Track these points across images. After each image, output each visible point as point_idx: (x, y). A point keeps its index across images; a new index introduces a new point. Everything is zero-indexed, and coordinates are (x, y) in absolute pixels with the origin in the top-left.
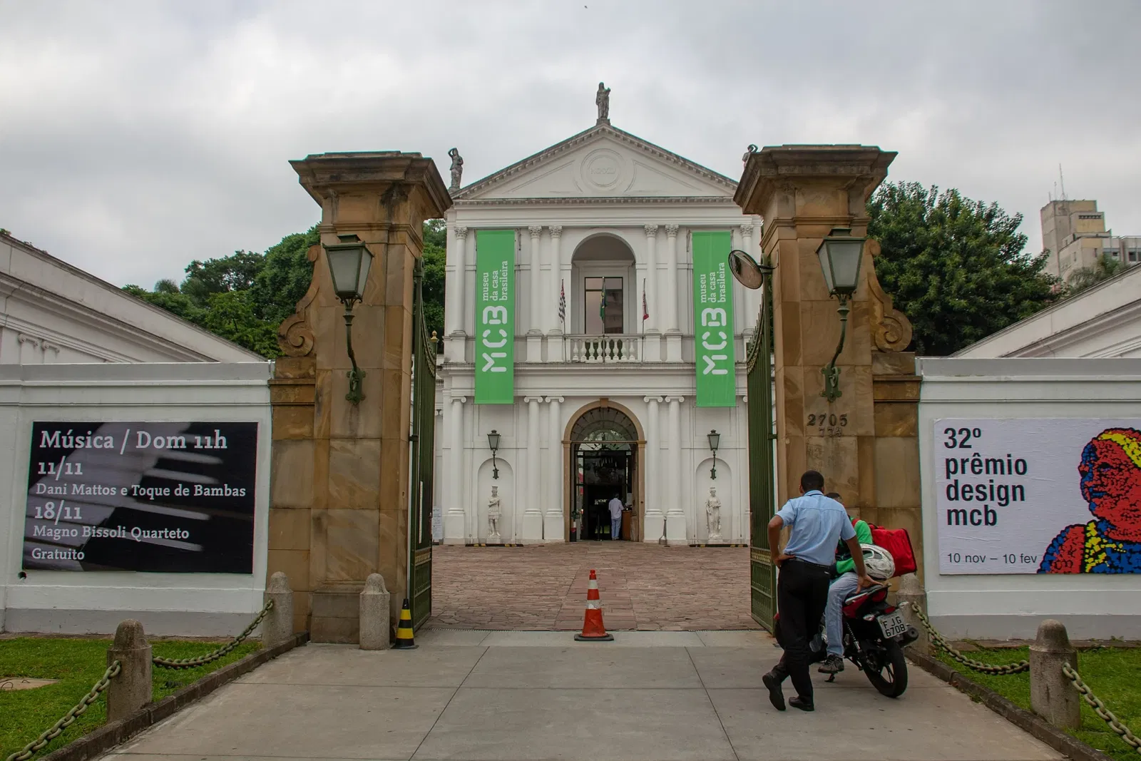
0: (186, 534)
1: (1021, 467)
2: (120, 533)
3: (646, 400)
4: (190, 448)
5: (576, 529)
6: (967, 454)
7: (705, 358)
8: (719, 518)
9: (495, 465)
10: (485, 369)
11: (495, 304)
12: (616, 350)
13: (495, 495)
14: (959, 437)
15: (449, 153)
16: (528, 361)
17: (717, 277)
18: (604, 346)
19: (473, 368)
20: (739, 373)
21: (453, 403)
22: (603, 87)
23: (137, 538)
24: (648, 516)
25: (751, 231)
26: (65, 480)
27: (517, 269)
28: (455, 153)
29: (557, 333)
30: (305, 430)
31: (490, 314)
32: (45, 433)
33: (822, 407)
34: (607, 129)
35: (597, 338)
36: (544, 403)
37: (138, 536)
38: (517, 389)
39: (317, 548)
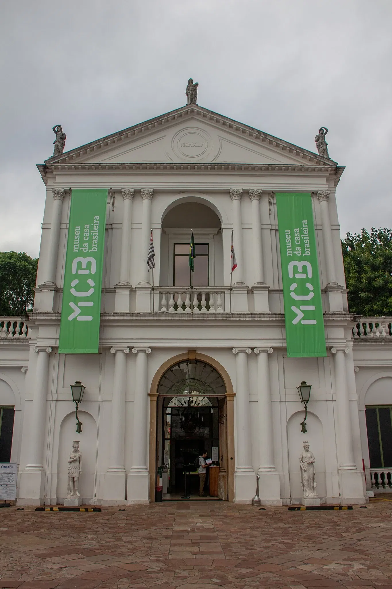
3: (235, 351)
5: (162, 487)
7: (294, 308)
8: (314, 474)
9: (77, 419)
10: (71, 318)
11: (85, 255)
12: (204, 302)
13: (76, 450)
15: (54, 129)
16: (116, 311)
17: (301, 232)
18: (192, 298)
19: (59, 318)
20: (328, 324)
22: (192, 82)
24: (238, 473)
25: (328, 196)
28: (59, 129)
31: (79, 264)
34: (196, 109)
35: (185, 290)
36: (130, 355)
38: (103, 339)
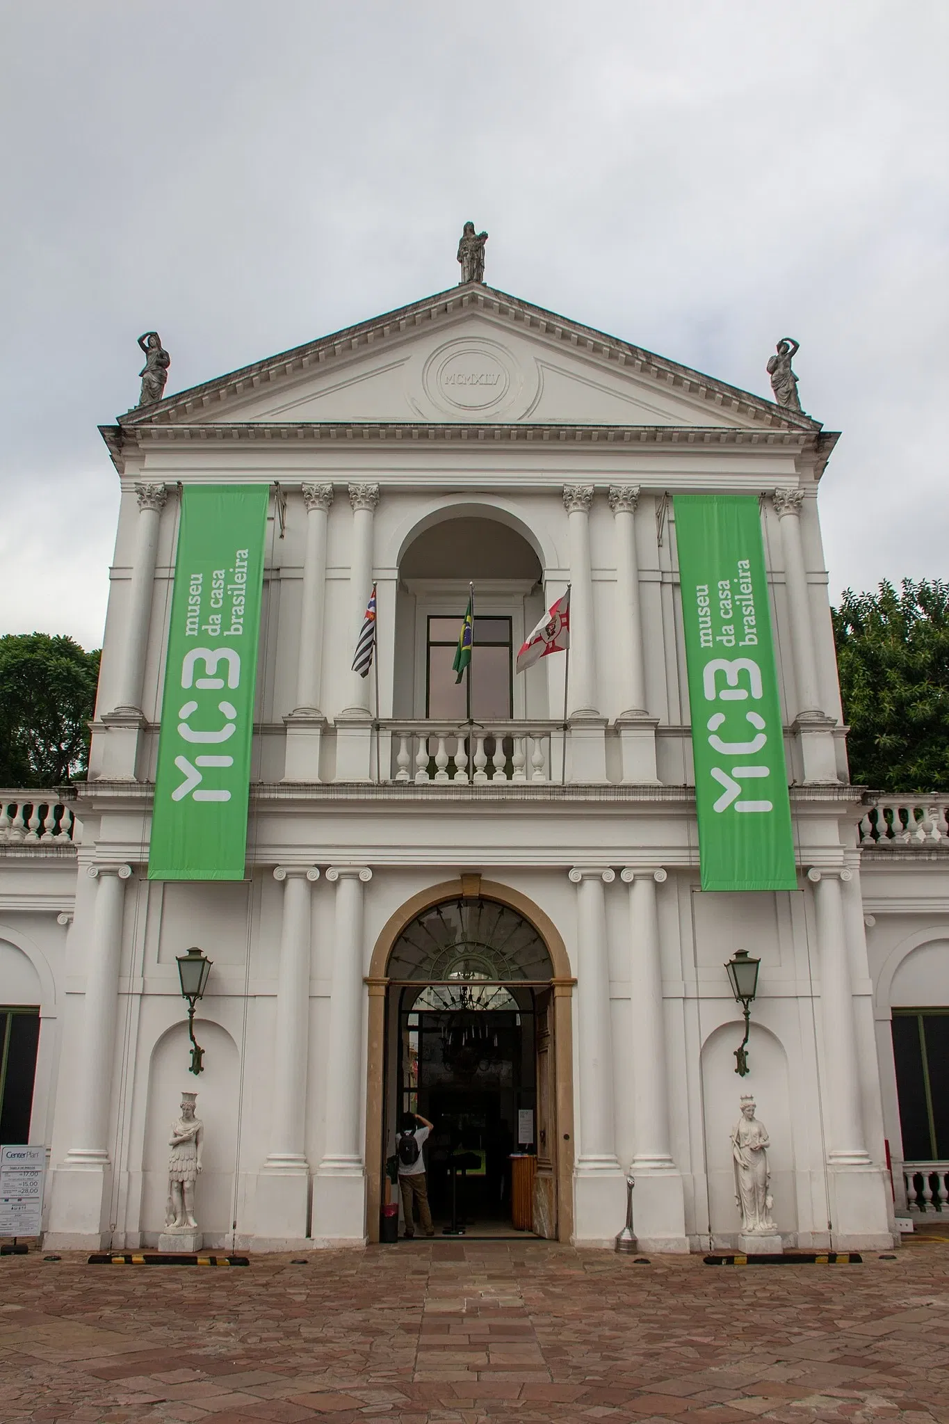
7: (716, 773)
8: (767, 1176)
9: (193, 1039)
10: (178, 795)
11: (214, 644)
12: (499, 758)
13: (189, 1114)
15: (141, 341)
16: (289, 778)
17: (735, 589)
18: (471, 748)
20: (799, 812)
21: (99, 878)
22: (472, 231)
24: (582, 1172)
25: (798, 502)
28: (153, 341)
31: (200, 665)
34: (481, 294)
35: (455, 729)
36: (321, 885)
38: (256, 846)
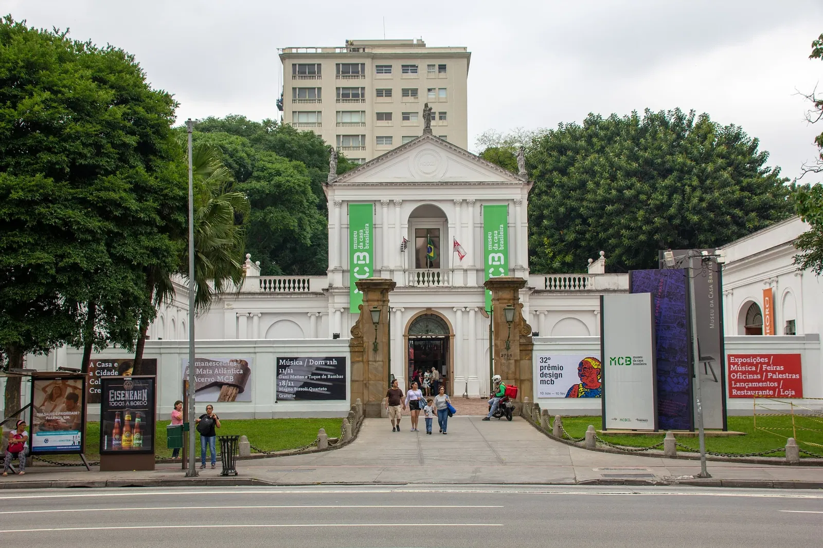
0: (326, 389)
1: (561, 368)
2: (306, 389)
3: (455, 309)
4: (326, 364)
6: (546, 365)
10: (356, 292)
11: (361, 251)
12: (436, 278)
14: (544, 360)
17: (499, 233)
18: (428, 276)
19: (348, 291)
21: (335, 312)
22: (427, 106)
23: (311, 390)
24: (456, 380)
25: (521, 203)
26: (288, 374)
27: (373, 227)
29: (400, 269)
30: (361, 359)
31: (359, 257)
32: (281, 361)
33: (505, 352)
34: (430, 137)
35: (424, 271)
37: (312, 390)
39: (366, 392)
